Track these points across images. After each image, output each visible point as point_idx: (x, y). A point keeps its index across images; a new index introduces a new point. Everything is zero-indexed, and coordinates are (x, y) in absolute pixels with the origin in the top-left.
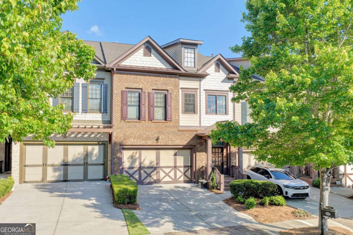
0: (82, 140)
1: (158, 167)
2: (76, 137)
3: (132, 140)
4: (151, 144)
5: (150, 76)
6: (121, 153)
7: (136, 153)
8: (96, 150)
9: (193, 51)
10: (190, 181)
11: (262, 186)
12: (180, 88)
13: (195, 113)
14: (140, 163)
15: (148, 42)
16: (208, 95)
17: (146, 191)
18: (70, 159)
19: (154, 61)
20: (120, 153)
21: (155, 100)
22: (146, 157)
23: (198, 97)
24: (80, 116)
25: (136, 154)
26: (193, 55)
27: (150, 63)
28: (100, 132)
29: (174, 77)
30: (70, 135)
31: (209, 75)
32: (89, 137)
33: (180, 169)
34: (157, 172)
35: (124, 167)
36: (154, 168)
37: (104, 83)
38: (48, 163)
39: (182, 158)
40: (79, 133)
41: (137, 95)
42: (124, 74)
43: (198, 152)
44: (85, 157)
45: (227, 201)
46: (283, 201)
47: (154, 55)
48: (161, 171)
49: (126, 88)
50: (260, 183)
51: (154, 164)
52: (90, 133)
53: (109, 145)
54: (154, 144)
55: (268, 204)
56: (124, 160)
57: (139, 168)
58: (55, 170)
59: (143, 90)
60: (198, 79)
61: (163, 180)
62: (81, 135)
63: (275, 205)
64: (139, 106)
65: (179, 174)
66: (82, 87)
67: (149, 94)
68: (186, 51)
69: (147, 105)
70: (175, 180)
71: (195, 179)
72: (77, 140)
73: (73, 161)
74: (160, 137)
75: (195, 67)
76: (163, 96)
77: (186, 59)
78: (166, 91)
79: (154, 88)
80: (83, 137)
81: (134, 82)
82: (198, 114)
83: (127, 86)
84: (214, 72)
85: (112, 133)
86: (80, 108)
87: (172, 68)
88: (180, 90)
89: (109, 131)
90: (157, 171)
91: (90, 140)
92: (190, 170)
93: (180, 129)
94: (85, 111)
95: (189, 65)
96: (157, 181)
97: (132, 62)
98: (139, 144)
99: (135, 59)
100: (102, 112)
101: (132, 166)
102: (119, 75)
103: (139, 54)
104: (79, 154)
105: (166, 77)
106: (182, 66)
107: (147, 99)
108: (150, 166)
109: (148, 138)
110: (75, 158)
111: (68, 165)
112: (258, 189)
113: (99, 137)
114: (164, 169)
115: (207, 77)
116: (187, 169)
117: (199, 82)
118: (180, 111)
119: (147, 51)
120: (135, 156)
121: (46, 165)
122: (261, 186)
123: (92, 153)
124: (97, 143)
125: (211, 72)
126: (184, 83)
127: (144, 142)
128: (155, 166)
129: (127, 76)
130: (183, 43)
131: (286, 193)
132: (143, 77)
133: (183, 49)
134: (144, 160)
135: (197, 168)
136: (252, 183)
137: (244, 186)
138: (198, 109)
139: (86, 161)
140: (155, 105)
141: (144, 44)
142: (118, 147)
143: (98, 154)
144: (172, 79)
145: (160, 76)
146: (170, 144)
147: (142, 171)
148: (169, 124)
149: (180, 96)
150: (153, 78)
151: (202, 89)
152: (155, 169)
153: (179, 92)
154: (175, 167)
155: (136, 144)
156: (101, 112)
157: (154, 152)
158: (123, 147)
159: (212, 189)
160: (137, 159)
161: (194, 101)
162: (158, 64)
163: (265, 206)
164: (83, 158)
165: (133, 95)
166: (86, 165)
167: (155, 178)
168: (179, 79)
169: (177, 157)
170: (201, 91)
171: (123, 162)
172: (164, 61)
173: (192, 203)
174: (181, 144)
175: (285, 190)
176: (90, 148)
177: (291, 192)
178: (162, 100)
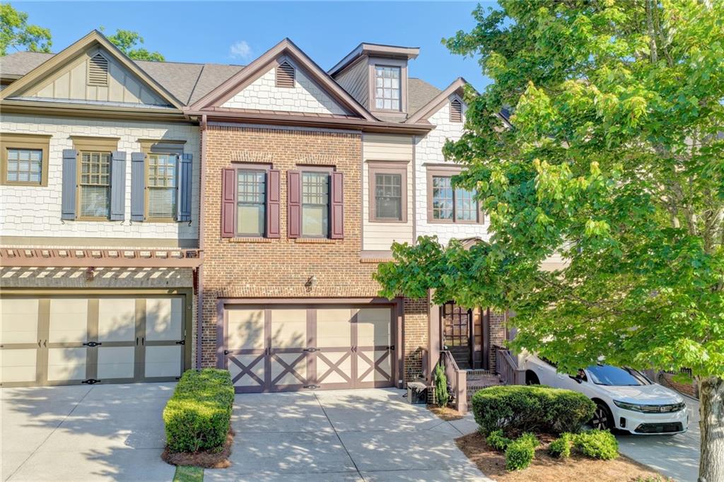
0: (131, 286)
1: (312, 350)
2: (116, 277)
3: (248, 286)
4: (292, 295)
5: (291, 132)
6: (222, 314)
7: (259, 315)
8: (165, 309)
9: (398, 72)
10: (390, 384)
11: (556, 406)
12: (365, 160)
13: (400, 219)
14: (269, 340)
15: (286, 53)
16: (434, 176)
17: (272, 410)
18: (103, 329)
19: (301, 96)
20: (220, 317)
21: (305, 190)
22: (282, 325)
23: (410, 181)
24: (128, 229)
25: (259, 317)
26: (396, 84)
27: (291, 102)
28: (173, 268)
29: (349, 135)
30: (102, 273)
31: (435, 127)
32: (148, 279)
33: (365, 353)
34: (311, 361)
35: (229, 349)
36: (303, 353)
37: (185, 152)
38: (51, 340)
39: (371, 326)
40: (124, 269)
41: (260, 177)
42: (228, 129)
43: (410, 313)
44: (138, 324)
45: (465, 444)
46: (611, 448)
47: (300, 83)
48: (319, 359)
49: (232, 162)
50: (551, 396)
51: (302, 343)
52: (149, 269)
53: (194, 297)
54: (300, 295)
55: (569, 453)
56: (229, 333)
57: (266, 351)
58: (67, 357)
59: (274, 167)
60: (410, 139)
61: (323, 382)
62: (129, 273)
63: (588, 457)
64: (265, 204)
65: (363, 366)
66: (132, 161)
67: (289, 174)
68: (380, 72)
69: (283, 201)
70: (354, 382)
71: (401, 378)
72: (117, 286)
73: (111, 333)
74: (314, 278)
75: (401, 110)
76: (323, 179)
77: (380, 91)
78: (332, 169)
79: (302, 161)
80: (133, 279)
81: (252, 148)
82: (410, 223)
83: (234, 158)
84: (447, 121)
85: (197, 268)
86: (128, 210)
87: (344, 113)
88: (366, 166)
89: (193, 263)
90: (310, 358)
91: (149, 286)
92: (389, 356)
93: (365, 257)
94: (138, 217)
95: (387, 106)
96: (311, 383)
97: (248, 100)
98: (263, 293)
99: (255, 94)
100: (179, 220)
101: (249, 348)
102: (216, 132)
103: (265, 82)
104: (125, 318)
105: (330, 135)
106: (370, 109)
107: (284, 187)
108: (294, 347)
109: (285, 281)
110: (116, 327)
111: (97, 344)
112: (546, 412)
113: (171, 278)
114: (328, 355)
115: (432, 133)
116: (382, 353)
117: (411, 146)
118: (366, 216)
119: (286, 76)
120: (256, 322)
121: (45, 344)
122: (554, 403)
123: (155, 316)
124: (166, 292)
125: (440, 122)
126: (374, 149)
127: (276, 291)
128: (305, 346)
129: (236, 133)
130: (373, 55)
131: (623, 421)
132: (273, 135)
133: (371, 68)
134: (279, 331)
135: (407, 352)
136: (530, 395)
137: (508, 404)
138: (410, 211)
139: (140, 335)
140: (305, 201)
141: (277, 57)
142: (213, 302)
143: (170, 317)
144: (345, 140)
145: (315, 134)
146: (339, 295)
147: (273, 359)
148: (336, 246)
149: (366, 179)
150: (298, 137)
151: (418, 162)
152: (305, 352)
153: (361, 170)
154: (354, 349)
155: (256, 295)
156: (176, 220)
157: (303, 313)
158: (225, 302)
159: (438, 407)
160: (260, 328)
161: (399, 191)
162: (311, 104)
163: (562, 461)
164: (133, 325)
165: (250, 178)
166: (140, 343)
167: (304, 376)
168: (362, 140)
169: (360, 325)
170: (417, 168)
171: (227, 338)
172: (326, 98)
173: (371, 447)
174: (368, 294)
175: (618, 413)
176: (150, 303)
177: (634, 421)
178: (322, 190)
